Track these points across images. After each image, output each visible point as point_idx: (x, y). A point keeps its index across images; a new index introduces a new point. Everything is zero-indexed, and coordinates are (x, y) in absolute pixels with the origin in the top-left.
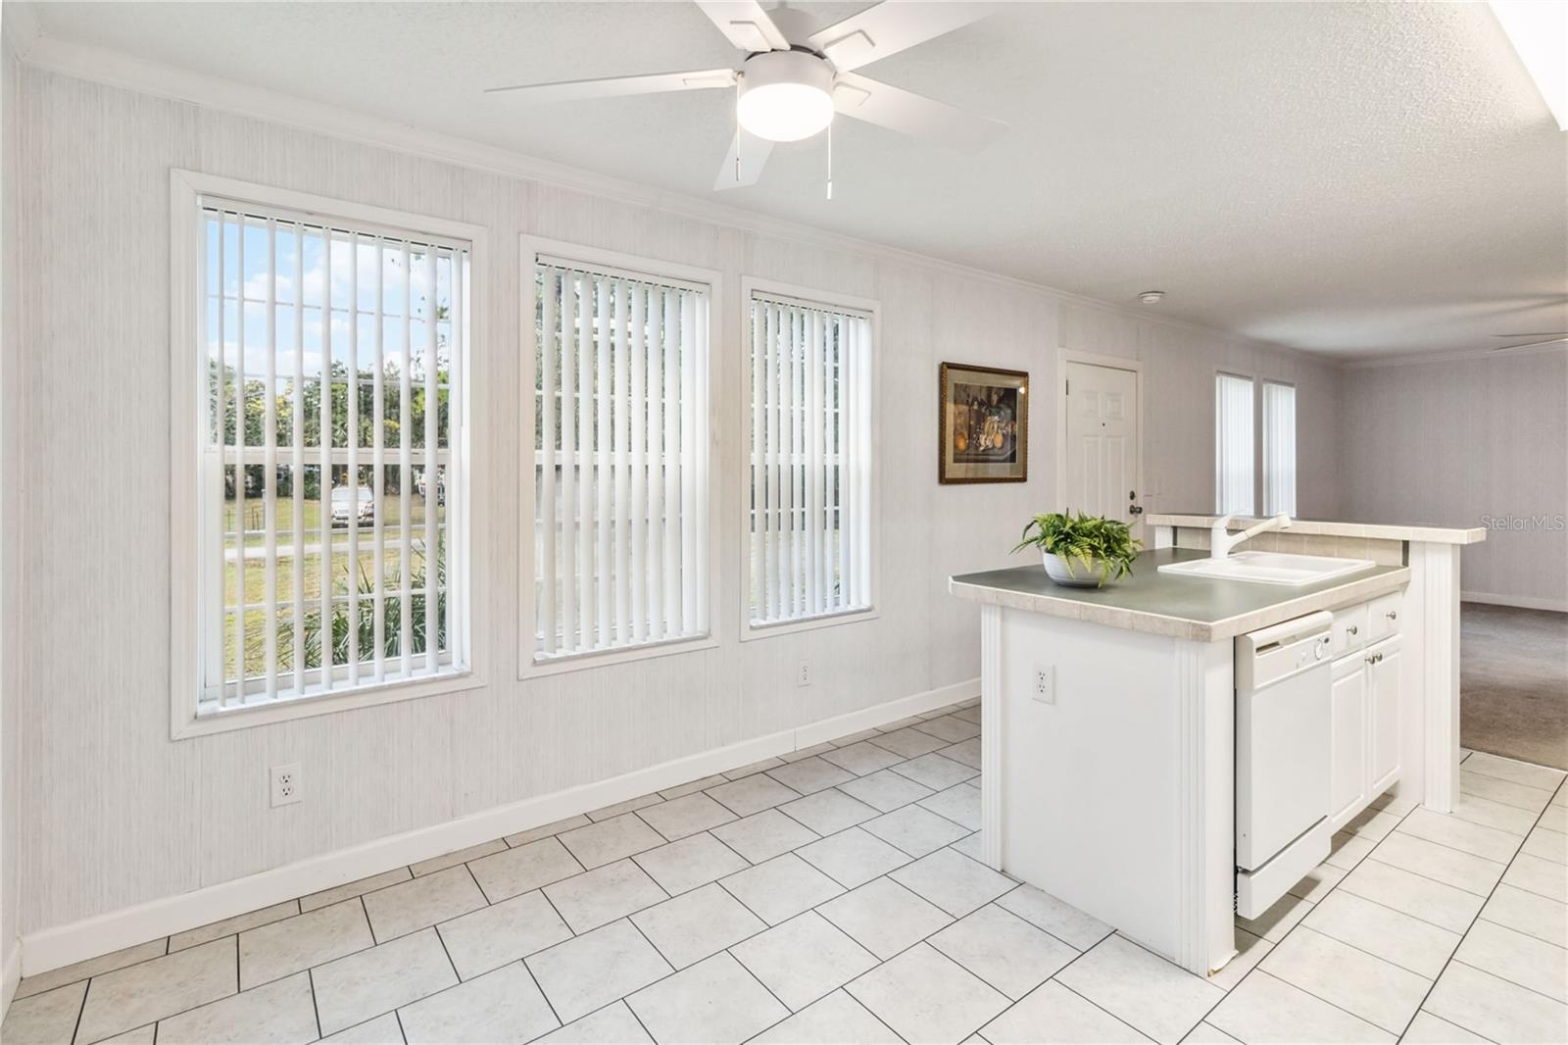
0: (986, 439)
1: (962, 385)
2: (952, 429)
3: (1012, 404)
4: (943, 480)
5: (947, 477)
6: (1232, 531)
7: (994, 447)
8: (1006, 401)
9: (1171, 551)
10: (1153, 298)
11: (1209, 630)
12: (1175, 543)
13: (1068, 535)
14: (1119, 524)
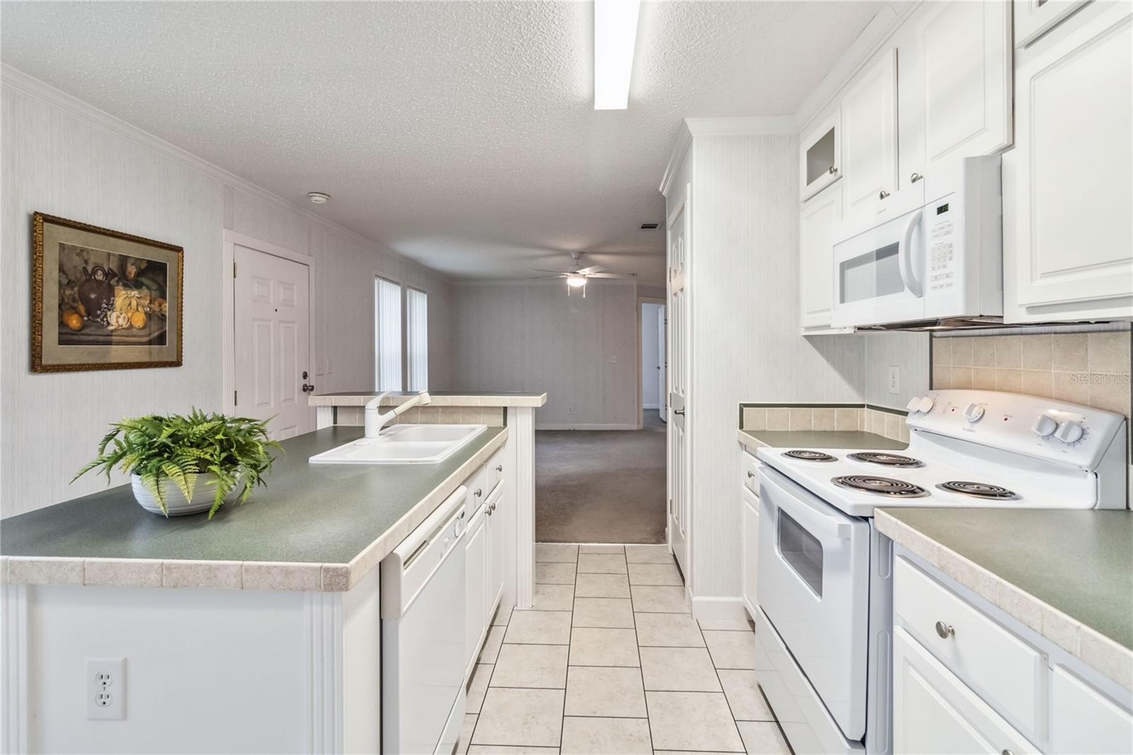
0: (118, 317)
1: (74, 248)
2: (55, 302)
3: (160, 279)
4: (37, 365)
5: (44, 362)
6: (383, 409)
7: (131, 327)
8: (151, 276)
9: (331, 430)
10: (319, 199)
11: (346, 574)
12: (335, 422)
13: (164, 447)
14: (250, 421)
